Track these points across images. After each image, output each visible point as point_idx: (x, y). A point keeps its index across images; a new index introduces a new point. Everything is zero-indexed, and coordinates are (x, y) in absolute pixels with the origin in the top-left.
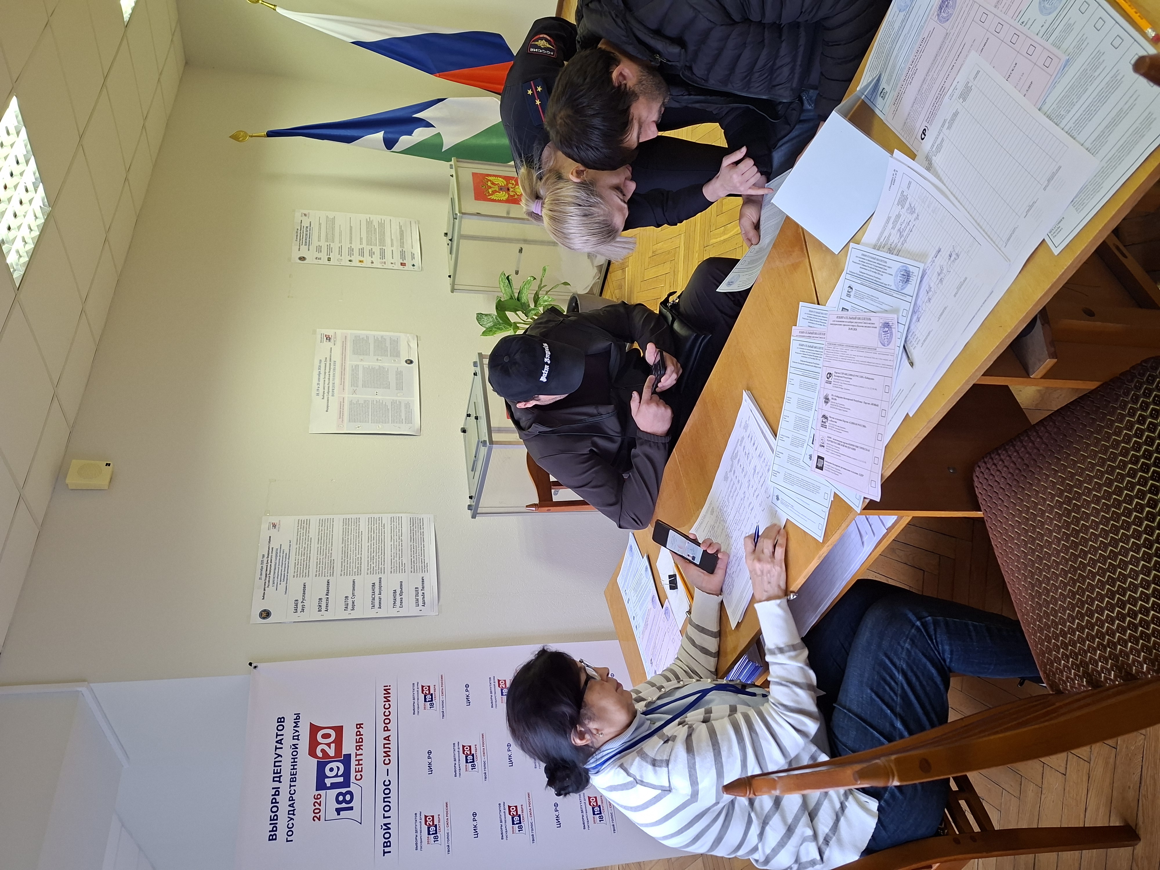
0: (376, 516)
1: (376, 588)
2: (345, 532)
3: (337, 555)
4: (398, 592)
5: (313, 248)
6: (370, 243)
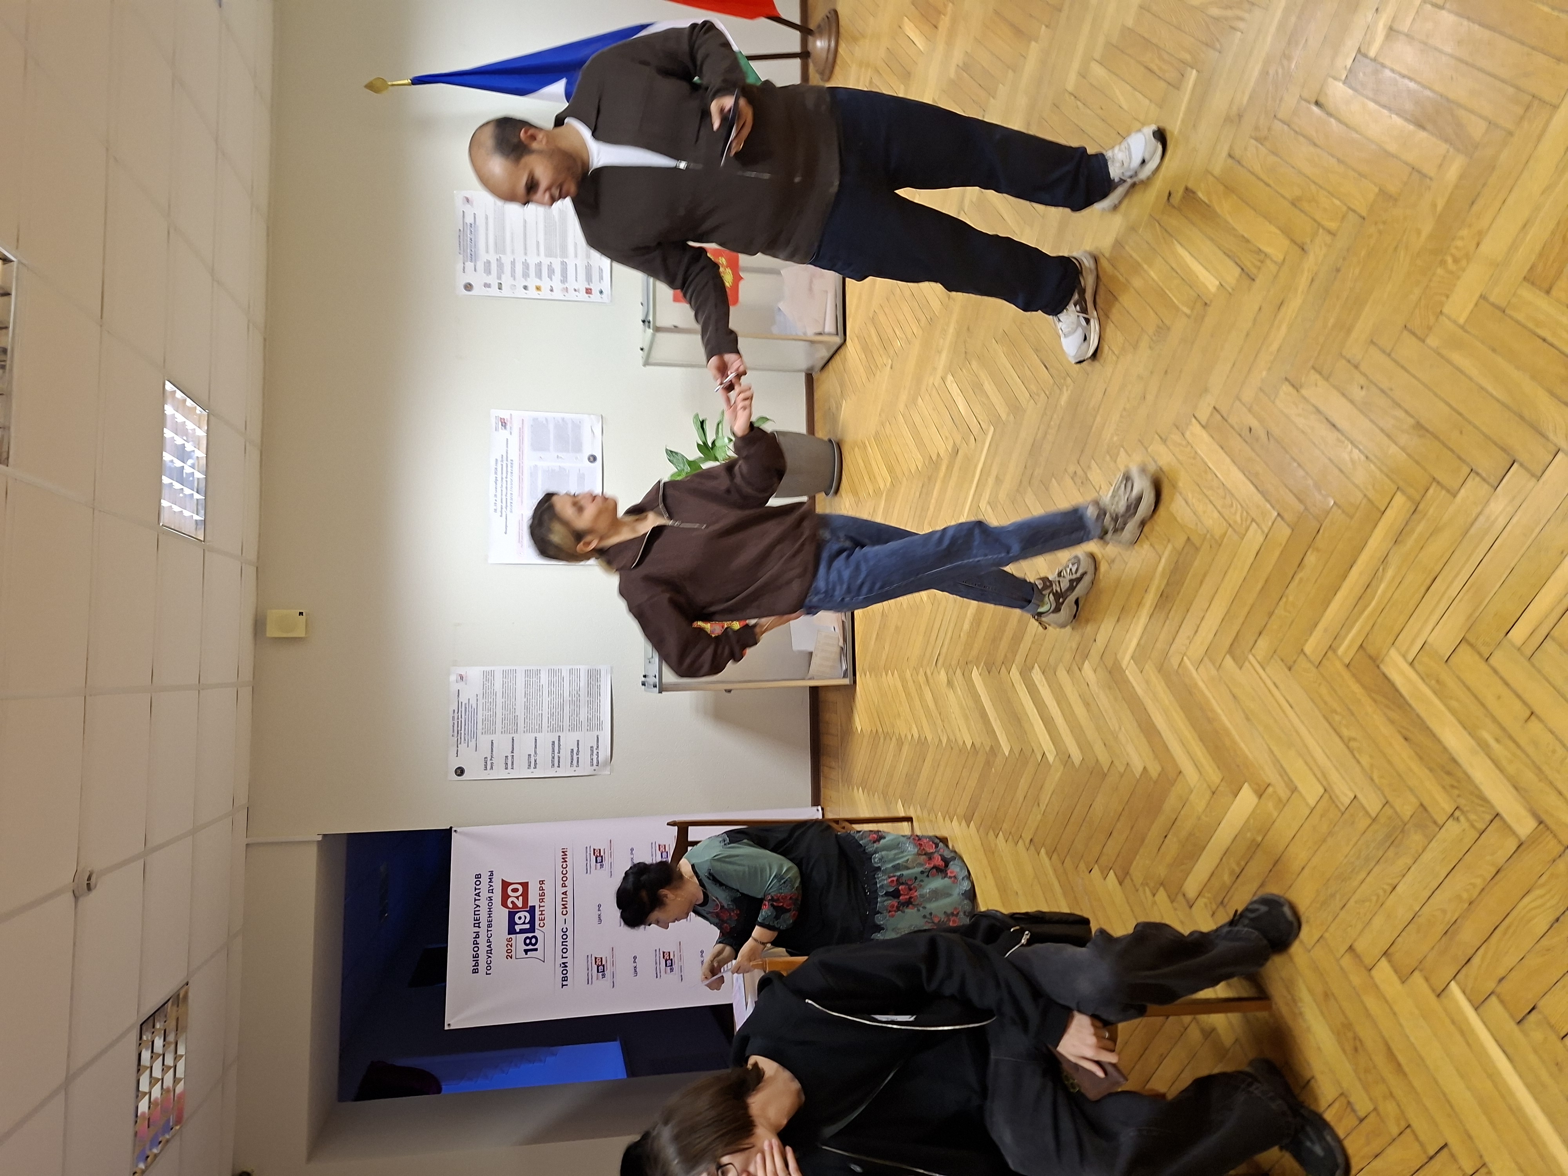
0: (556, 668)
1: (556, 746)
2: (527, 684)
3: (520, 712)
4: (575, 752)
5: (480, 265)
6: (549, 253)
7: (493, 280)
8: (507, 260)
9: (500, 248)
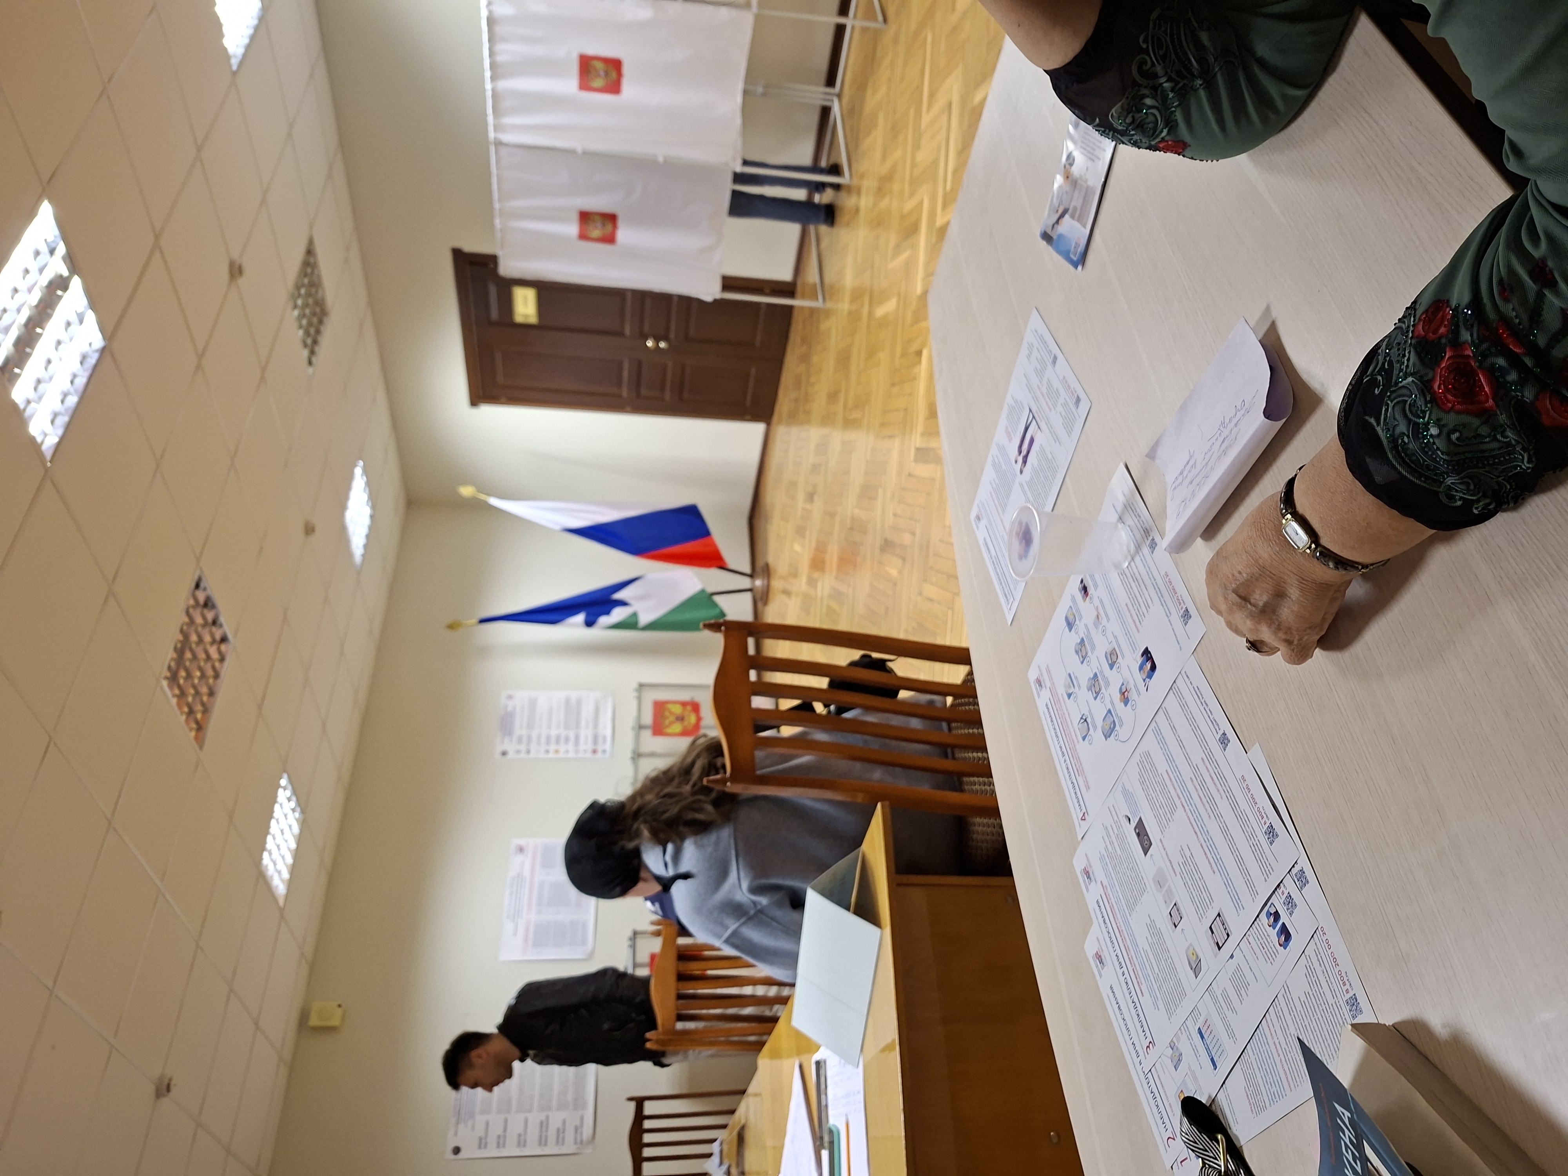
1: (543, 1125)
3: (514, 1093)
4: (561, 1131)
5: (515, 738)
6: (567, 727)
7: (523, 747)
8: (534, 734)
9: (530, 725)
